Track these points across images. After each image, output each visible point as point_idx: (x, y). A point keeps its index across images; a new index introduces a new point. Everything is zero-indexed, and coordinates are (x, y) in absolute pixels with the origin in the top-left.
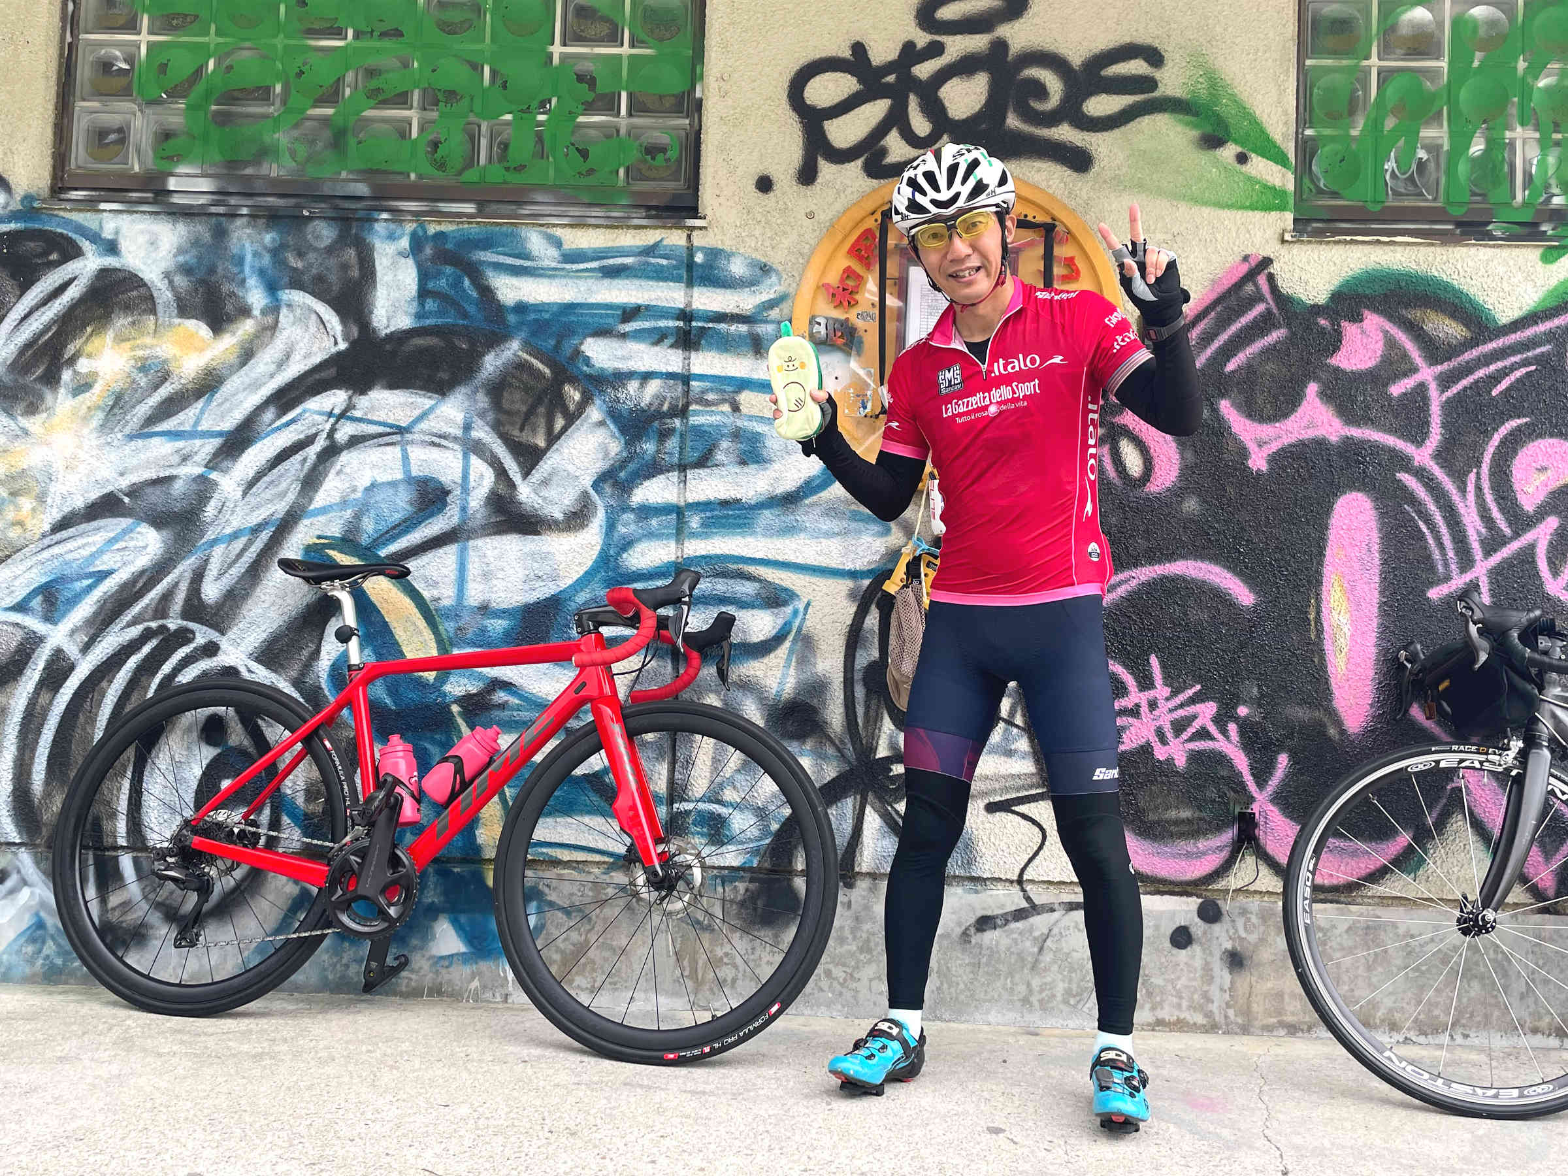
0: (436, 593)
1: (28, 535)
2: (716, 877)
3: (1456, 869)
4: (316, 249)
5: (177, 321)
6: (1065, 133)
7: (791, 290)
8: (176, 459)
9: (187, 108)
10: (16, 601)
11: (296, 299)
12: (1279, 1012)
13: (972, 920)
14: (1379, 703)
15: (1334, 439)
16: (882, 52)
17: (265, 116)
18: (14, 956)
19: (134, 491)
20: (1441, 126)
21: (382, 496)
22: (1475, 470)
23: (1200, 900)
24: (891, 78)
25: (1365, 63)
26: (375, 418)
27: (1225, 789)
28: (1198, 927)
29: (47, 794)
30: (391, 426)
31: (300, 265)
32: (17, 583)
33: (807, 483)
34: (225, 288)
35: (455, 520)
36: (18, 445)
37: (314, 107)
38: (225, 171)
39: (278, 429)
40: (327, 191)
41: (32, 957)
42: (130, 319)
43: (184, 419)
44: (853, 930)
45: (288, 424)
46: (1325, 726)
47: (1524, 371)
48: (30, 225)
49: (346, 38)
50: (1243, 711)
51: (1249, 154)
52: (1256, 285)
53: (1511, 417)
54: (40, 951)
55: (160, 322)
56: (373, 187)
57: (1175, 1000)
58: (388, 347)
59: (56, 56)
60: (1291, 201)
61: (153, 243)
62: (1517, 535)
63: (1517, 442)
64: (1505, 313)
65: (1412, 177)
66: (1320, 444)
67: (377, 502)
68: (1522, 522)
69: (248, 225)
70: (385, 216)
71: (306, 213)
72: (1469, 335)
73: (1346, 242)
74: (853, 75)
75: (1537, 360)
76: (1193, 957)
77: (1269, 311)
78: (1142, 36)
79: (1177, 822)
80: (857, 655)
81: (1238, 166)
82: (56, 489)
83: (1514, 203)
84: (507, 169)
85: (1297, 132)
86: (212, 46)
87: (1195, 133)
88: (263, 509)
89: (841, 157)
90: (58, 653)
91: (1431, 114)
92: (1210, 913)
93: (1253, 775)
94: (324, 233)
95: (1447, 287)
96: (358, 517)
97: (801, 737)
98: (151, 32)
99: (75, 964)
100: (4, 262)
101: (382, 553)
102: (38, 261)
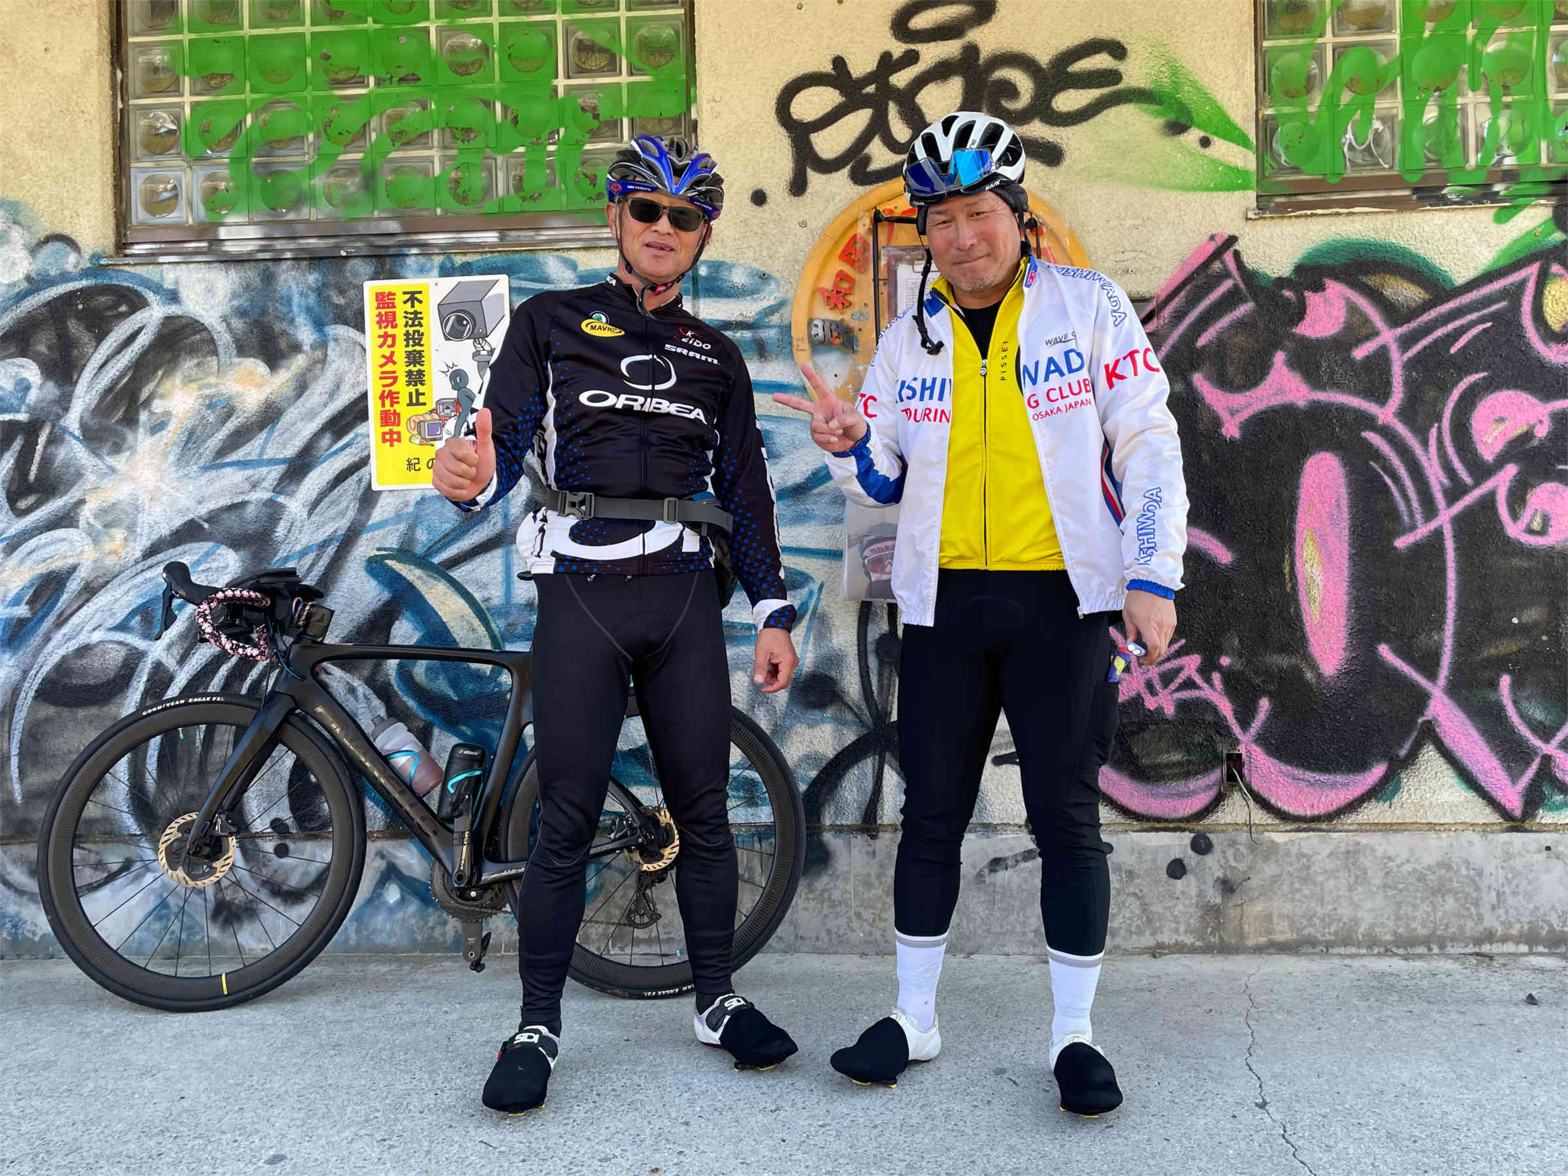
0: (486, 594)
1: (123, 562)
2: (753, 835)
3: (1428, 795)
4: (355, 286)
5: (237, 360)
6: (1036, 129)
7: (789, 295)
8: (247, 486)
9: (231, 162)
10: (118, 621)
11: (341, 333)
12: (1270, 931)
13: (986, 863)
14: (1351, 647)
15: (1301, 403)
16: (861, 65)
17: (302, 163)
18: (144, 934)
19: (212, 517)
20: (1396, 96)
21: (432, 508)
22: (1436, 425)
23: (1192, 835)
24: (871, 89)
25: (1320, 40)
27: (1212, 733)
28: (1191, 858)
29: (160, 790)
31: (341, 301)
32: (118, 604)
33: (814, 474)
34: (278, 327)
35: (499, 527)
36: (106, 483)
37: (345, 153)
38: (268, 219)
39: (335, 453)
40: (362, 230)
42: (196, 361)
43: (250, 450)
44: (879, 877)
45: (343, 448)
46: (1301, 671)
47: (1481, 327)
48: (99, 281)
49: (368, 86)
50: (1225, 661)
51: (1211, 137)
52: (1222, 262)
53: (1468, 372)
54: (166, 928)
55: (222, 361)
56: (403, 224)
57: (1174, 925)
59: (109, 122)
60: (1254, 179)
61: (210, 290)
62: (1477, 484)
63: (1475, 396)
64: (1460, 274)
65: (1368, 149)
66: (1289, 410)
67: (428, 515)
68: (1482, 471)
69: (292, 269)
70: (414, 251)
71: (343, 254)
72: (1427, 296)
73: (1306, 216)
74: (835, 87)
75: (1492, 317)
76: (1188, 886)
77: (1236, 286)
78: (1105, 32)
79: (1167, 766)
80: (870, 627)
81: (1202, 151)
82: (143, 519)
83: (1468, 167)
84: (524, 199)
85: (1257, 113)
86: (248, 103)
87: (1160, 121)
88: (327, 527)
89: (828, 167)
90: (158, 666)
91: (1386, 84)
92: (1201, 846)
93: (1236, 718)
94: (362, 271)
95: (1405, 253)
96: (412, 528)
97: (821, 705)
98: (193, 94)
99: (197, 938)
100: (79, 316)
101: (436, 560)
102: (110, 313)
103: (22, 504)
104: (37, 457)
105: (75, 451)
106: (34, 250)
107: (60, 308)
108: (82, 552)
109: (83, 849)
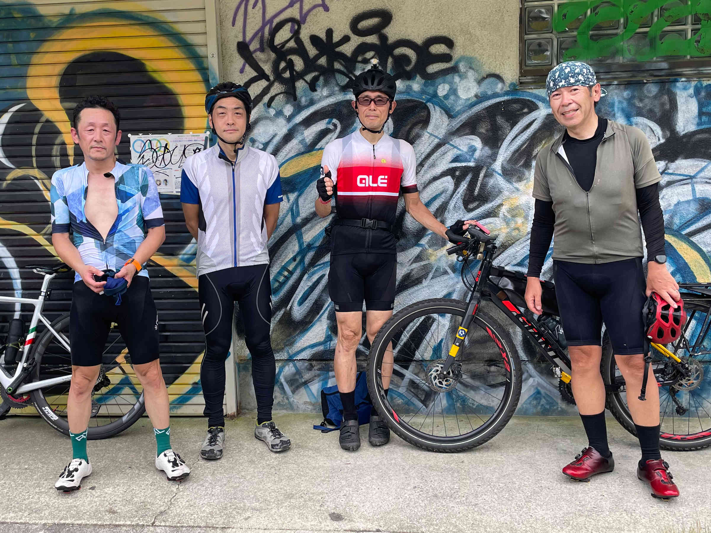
1: (521, 234)
4: (648, 97)
9: (578, 34)
10: (518, 261)
11: (640, 121)
17: (616, 35)
18: (528, 406)
21: (683, 207)
26: (679, 173)
30: (686, 176)
31: (641, 105)
32: (518, 254)
36: (514, 196)
37: (640, 28)
38: (597, 62)
40: (647, 68)
41: (536, 405)
48: (513, 97)
54: (539, 403)
56: (670, 64)
58: (684, 140)
67: (680, 210)
69: (616, 89)
70: (683, 79)
71: (645, 81)
86: (589, 3)
94: (653, 89)
96: (671, 217)
99: (555, 407)
100: (503, 115)
101: (684, 233)
102: (518, 113)
103: (471, 206)
104: (479, 184)
105: (498, 181)
106: (480, 82)
107: (493, 111)
108: (500, 229)
109: (499, 366)
